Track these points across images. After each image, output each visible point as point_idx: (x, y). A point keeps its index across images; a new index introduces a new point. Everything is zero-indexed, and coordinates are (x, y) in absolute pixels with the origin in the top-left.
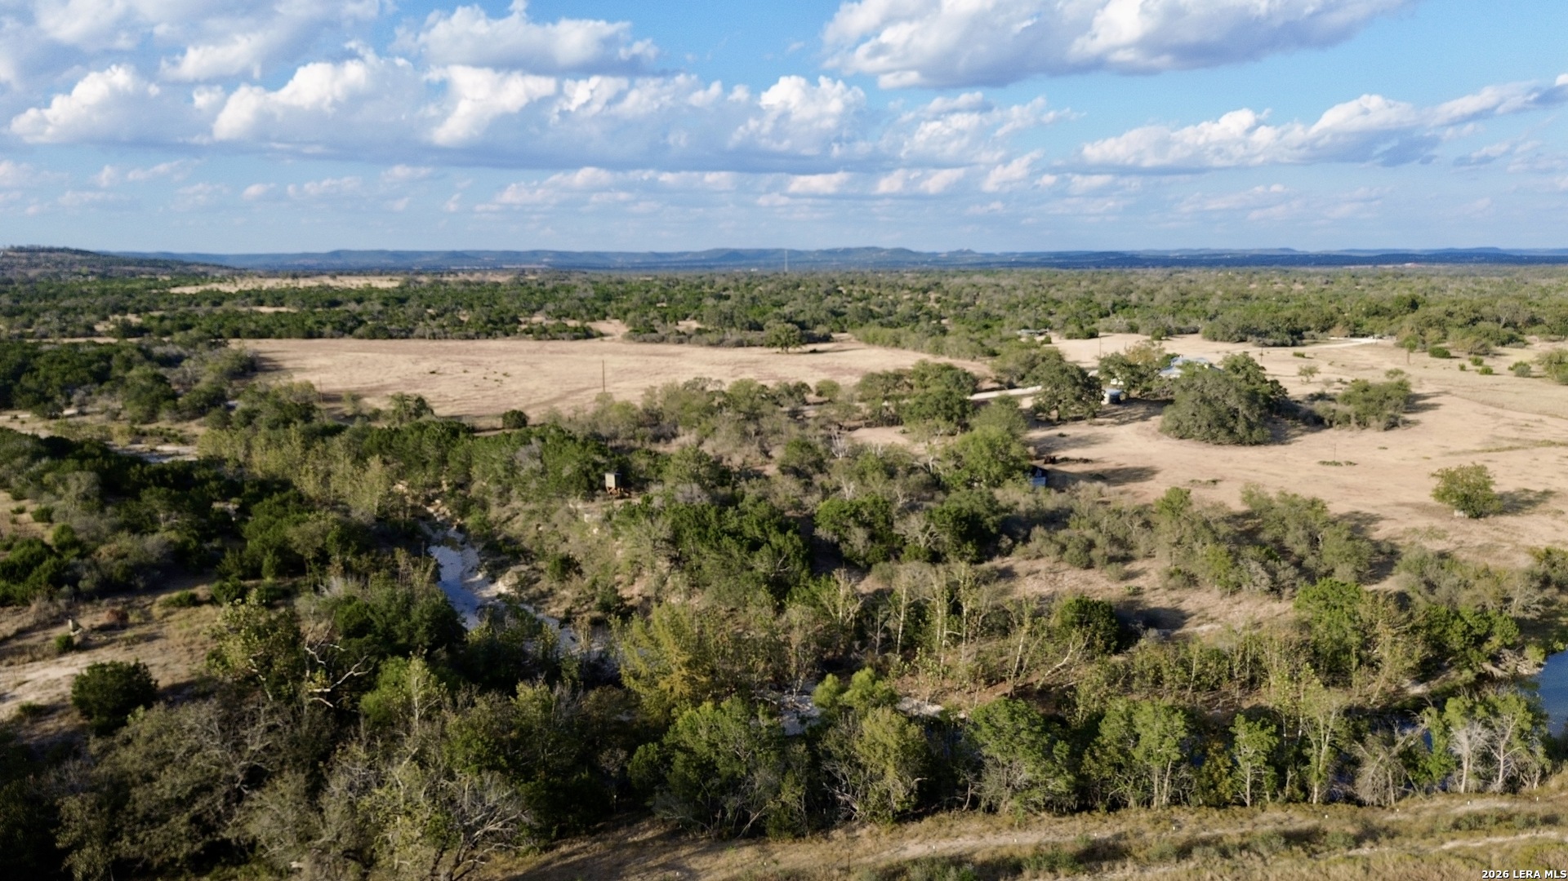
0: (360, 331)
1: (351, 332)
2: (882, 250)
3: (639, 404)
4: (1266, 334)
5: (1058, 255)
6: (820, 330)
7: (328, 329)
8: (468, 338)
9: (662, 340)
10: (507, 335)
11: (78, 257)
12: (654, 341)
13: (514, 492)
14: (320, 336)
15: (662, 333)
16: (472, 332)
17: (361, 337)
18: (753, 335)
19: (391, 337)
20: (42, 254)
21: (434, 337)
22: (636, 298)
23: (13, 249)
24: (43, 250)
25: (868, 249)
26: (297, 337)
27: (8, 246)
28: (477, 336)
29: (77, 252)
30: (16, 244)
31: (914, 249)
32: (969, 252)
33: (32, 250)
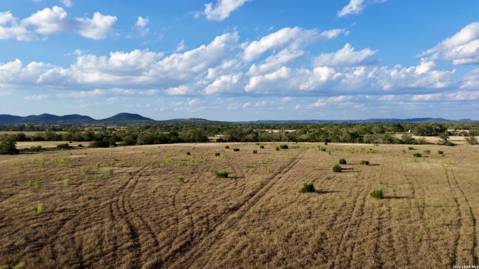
33: (194, 119)
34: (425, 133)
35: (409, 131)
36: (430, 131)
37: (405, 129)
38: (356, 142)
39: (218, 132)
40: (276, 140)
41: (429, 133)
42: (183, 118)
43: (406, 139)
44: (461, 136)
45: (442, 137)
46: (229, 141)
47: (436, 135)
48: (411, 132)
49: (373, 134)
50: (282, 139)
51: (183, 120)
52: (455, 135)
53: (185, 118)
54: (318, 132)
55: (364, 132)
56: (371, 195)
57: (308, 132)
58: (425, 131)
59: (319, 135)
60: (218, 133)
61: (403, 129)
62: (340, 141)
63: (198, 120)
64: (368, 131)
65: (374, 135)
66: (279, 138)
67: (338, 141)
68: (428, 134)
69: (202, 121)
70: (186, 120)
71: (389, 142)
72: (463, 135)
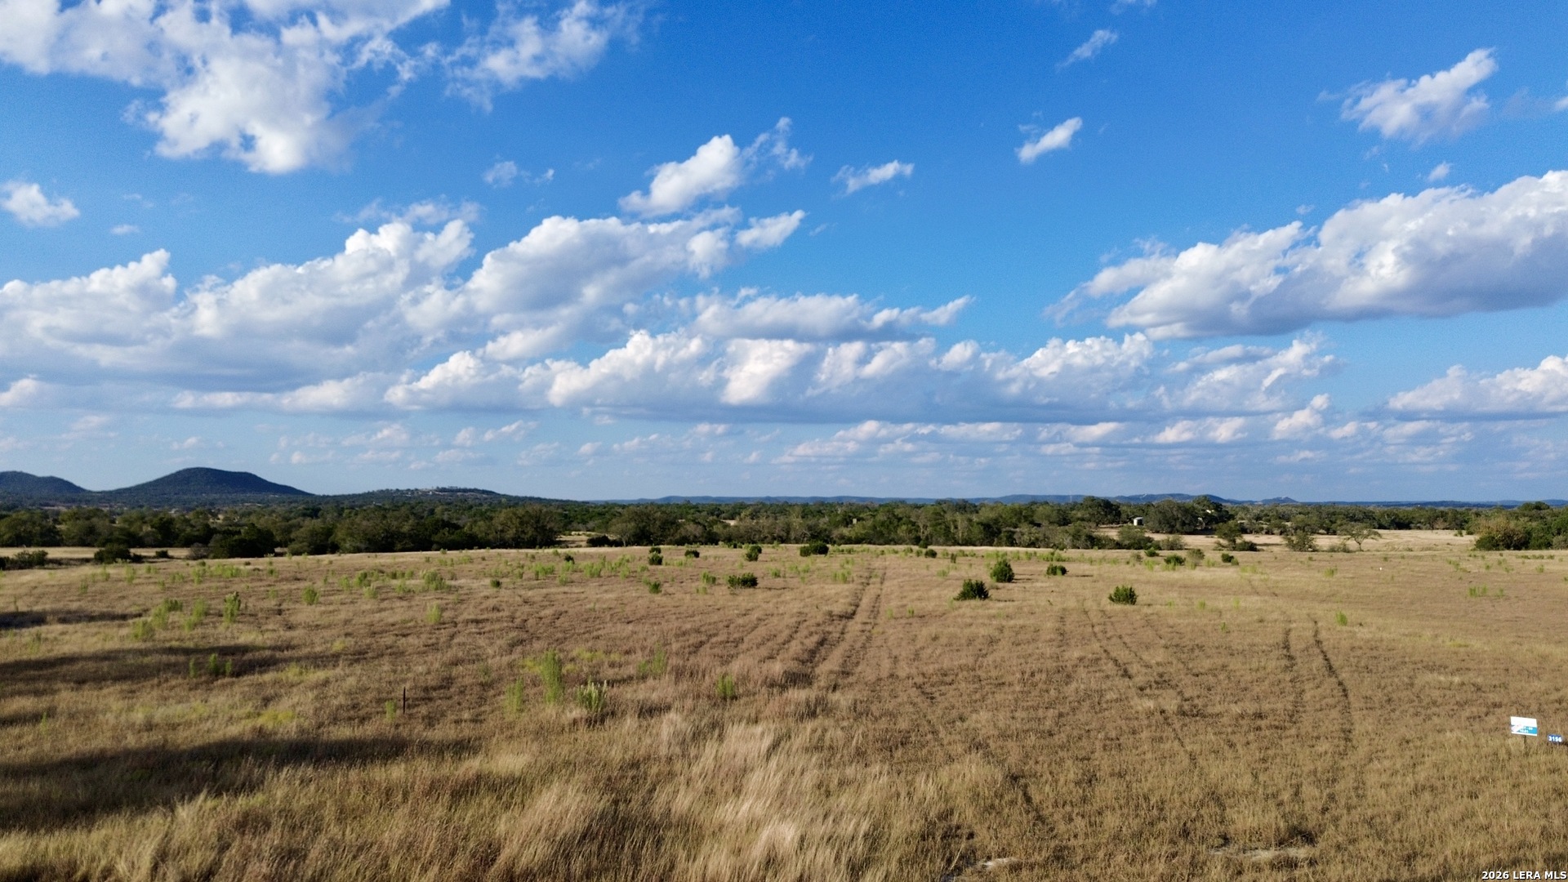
20: (459, 494)
23: (439, 490)
24: (459, 490)
27: (435, 488)
29: (484, 492)
30: (440, 487)
34: (1178, 526)
35: (1135, 522)
36: (1191, 521)
37: (1124, 516)
38: (999, 544)
40: (774, 539)
41: (1189, 524)
42: (412, 488)
43: (1129, 539)
44: (1273, 534)
45: (1225, 536)
47: (1206, 532)
48: (1140, 523)
49: (1039, 525)
50: (793, 535)
52: (1257, 532)
53: (419, 488)
54: (885, 518)
55: (1014, 520)
56: (1111, 598)
57: (855, 521)
58: (1178, 518)
59: (891, 527)
61: (1119, 514)
62: (956, 543)
63: (467, 495)
64: (1025, 517)
65: (1042, 529)
66: (783, 534)
67: (950, 543)
68: (1186, 528)
69: (479, 496)
70: (425, 493)
71: (1089, 543)
72: (1276, 531)
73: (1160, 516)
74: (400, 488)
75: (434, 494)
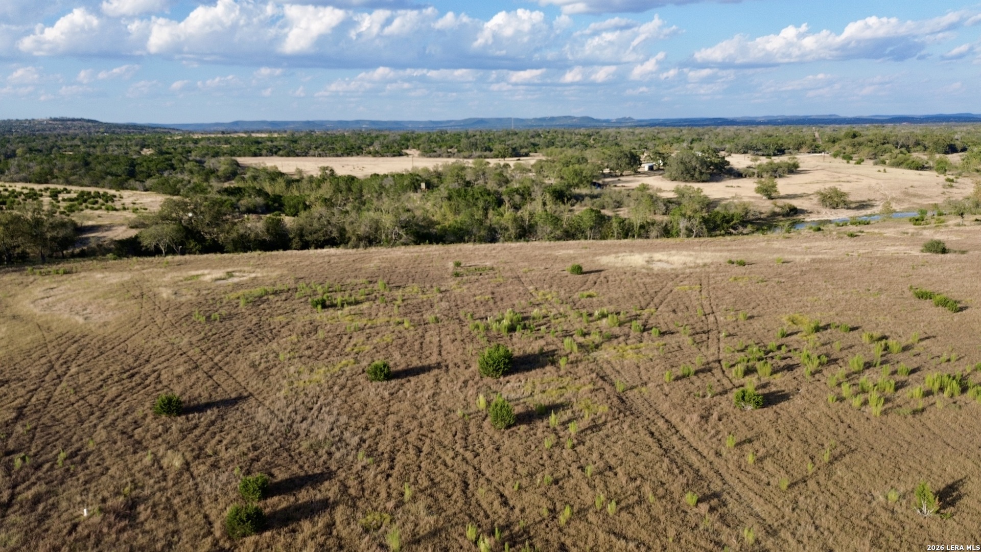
0: (281, 152)
1: (276, 153)
2: (574, 118)
3: (432, 170)
4: (759, 150)
5: (686, 120)
6: (524, 151)
7: (264, 152)
8: (337, 156)
9: (440, 156)
10: (358, 154)
11: (90, 124)
12: (435, 157)
13: (384, 194)
14: (261, 155)
15: (438, 152)
16: (339, 153)
17: (282, 156)
18: (487, 153)
19: (298, 156)
20: (68, 122)
21: (320, 155)
22: (423, 139)
23: (52, 120)
24: (69, 120)
25: (565, 117)
26: (249, 156)
28: (342, 155)
29: (89, 121)
30: (53, 117)
31: (595, 117)
32: (630, 118)
33: (63, 120)
35: (647, 167)
36: (707, 170)
39: (126, 180)
41: (706, 174)
42: (29, 118)
46: (171, 251)
48: (651, 168)
49: (600, 185)
51: (30, 121)
53: (36, 118)
57: (423, 185)
58: (696, 169)
60: (126, 185)
63: (75, 123)
68: (704, 177)
69: (85, 124)
70: (41, 123)
73: (682, 167)
74: (20, 118)
75: (47, 124)
